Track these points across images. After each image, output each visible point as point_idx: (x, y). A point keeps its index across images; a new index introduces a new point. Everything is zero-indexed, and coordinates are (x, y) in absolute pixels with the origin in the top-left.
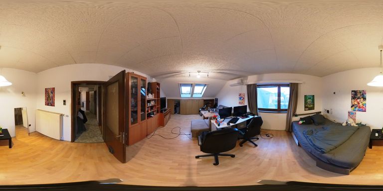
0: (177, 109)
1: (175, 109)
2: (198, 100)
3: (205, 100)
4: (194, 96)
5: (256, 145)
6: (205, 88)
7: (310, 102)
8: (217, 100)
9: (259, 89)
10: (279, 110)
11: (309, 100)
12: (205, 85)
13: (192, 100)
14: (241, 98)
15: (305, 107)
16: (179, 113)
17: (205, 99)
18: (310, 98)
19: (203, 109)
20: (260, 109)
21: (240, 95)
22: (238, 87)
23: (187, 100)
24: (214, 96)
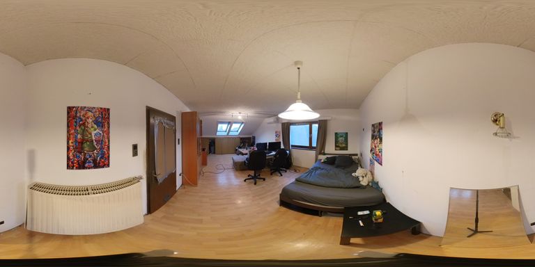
0: (212, 148)
1: (210, 148)
2: (233, 138)
3: (241, 139)
4: (231, 133)
5: (282, 175)
6: (243, 126)
7: (342, 141)
8: (254, 138)
9: (292, 127)
10: (310, 148)
11: (340, 139)
12: (242, 123)
13: (228, 139)
14: (277, 136)
15: (336, 146)
16: (214, 153)
17: (241, 137)
18: (342, 137)
19: (240, 148)
20: (292, 146)
21: (276, 132)
22: (275, 125)
23: (222, 139)
24: (251, 134)
